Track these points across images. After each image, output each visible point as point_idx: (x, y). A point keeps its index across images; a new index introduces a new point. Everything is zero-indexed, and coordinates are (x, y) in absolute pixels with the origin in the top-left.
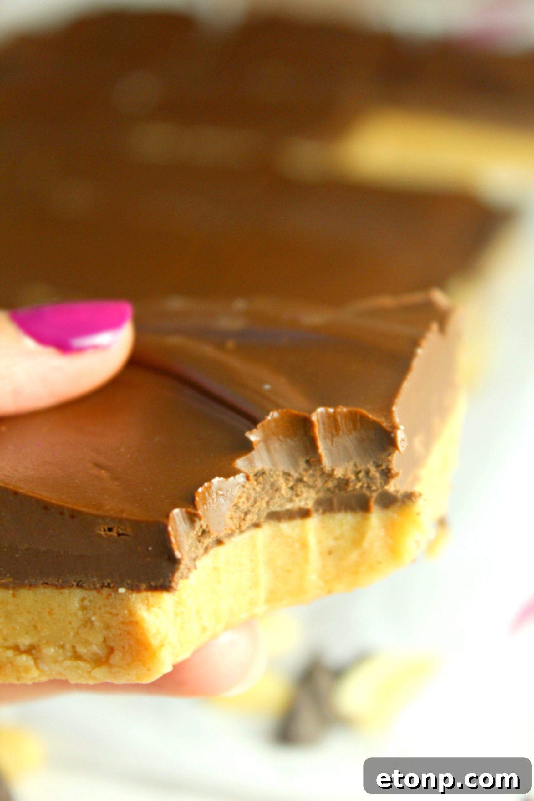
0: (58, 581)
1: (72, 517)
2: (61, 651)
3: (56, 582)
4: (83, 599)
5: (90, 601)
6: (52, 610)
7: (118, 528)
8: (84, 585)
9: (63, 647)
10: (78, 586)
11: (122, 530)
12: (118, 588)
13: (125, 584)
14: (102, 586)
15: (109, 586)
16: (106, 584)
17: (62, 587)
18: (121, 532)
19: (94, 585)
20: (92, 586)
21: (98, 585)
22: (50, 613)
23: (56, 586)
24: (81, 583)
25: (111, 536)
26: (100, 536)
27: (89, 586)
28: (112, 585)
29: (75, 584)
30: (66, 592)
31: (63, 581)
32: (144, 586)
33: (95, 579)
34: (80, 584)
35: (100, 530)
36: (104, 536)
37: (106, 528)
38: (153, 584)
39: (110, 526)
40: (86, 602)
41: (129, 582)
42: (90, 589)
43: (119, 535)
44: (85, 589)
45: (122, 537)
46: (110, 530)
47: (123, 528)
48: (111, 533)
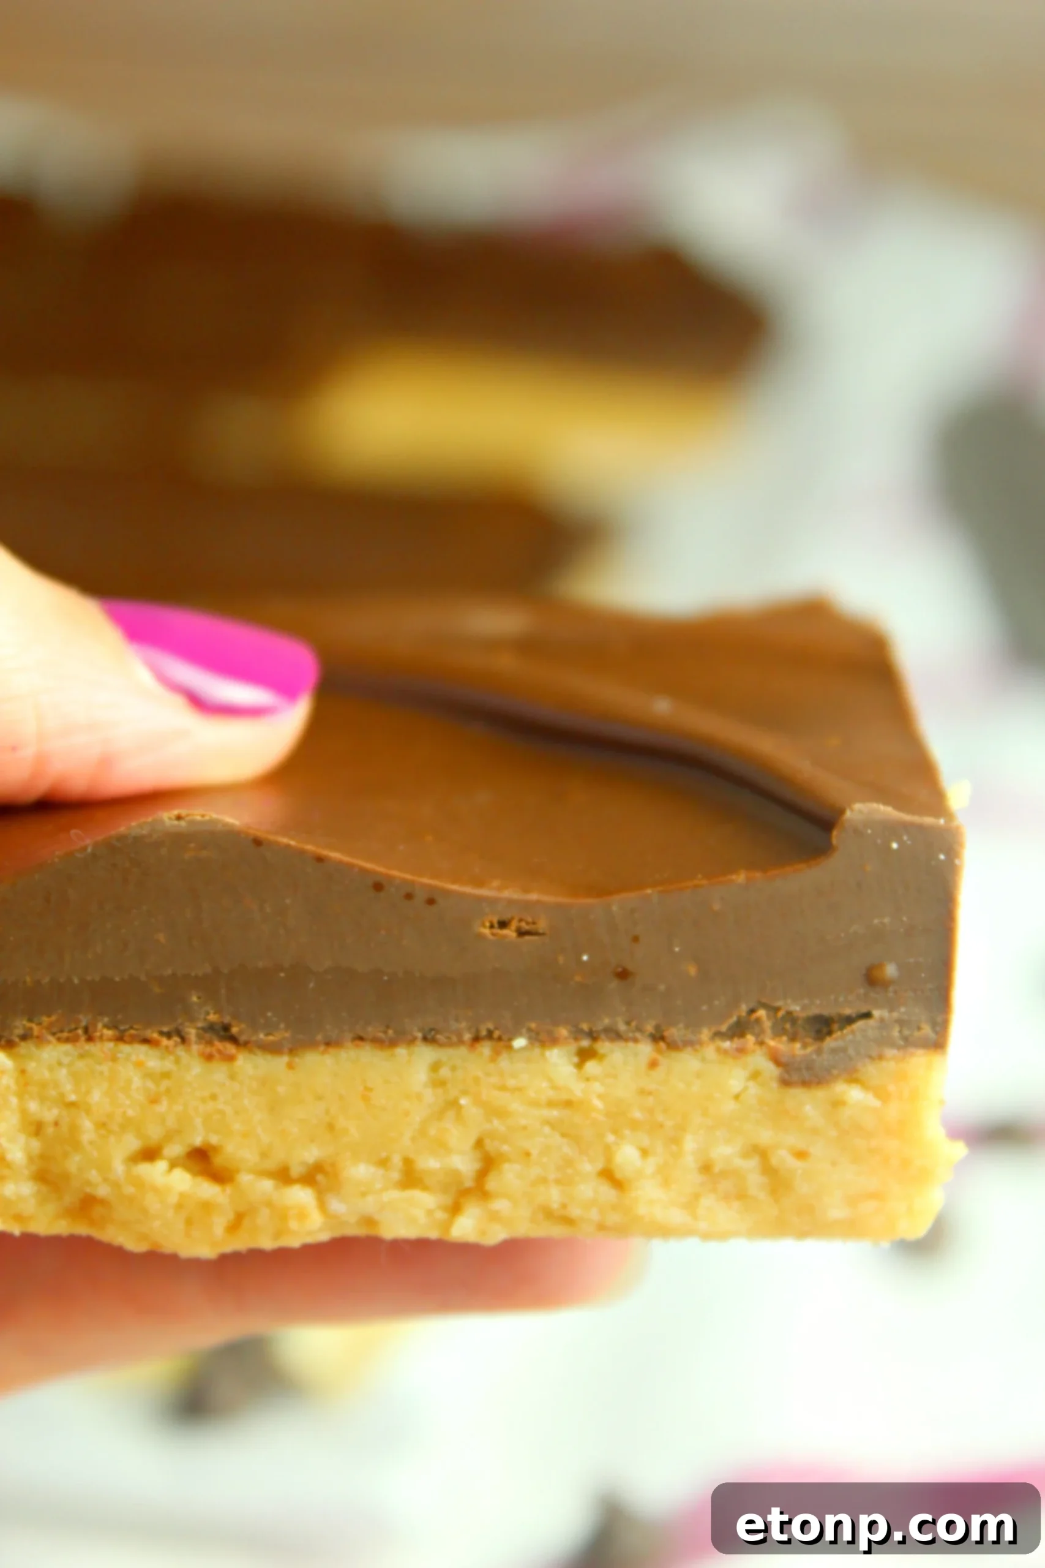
0: (385, 1032)
1: (431, 902)
2: (380, 1172)
3: (381, 1035)
4: (435, 1067)
5: (454, 1069)
6: (370, 1090)
7: (521, 920)
8: (439, 1037)
9: (383, 1163)
10: (425, 1039)
11: (528, 923)
12: (510, 1040)
13: (524, 1031)
14: (477, 1039)
15: (490, 1035)
16: (484, 1033)
17: (393, 1043)
18: (525, 926)
19: (460, 1036)
20: (454, 1039)
21: (467, 1036)
22: (366, 1099)
23: (378, 1042)
24: (433, 1033)
25: (505, 937)
26: (481, 937)
27: (448, 1038)
28: (496, 1034)
29: (419, 1035)
30: (401, 1051)
31: (395, 1032)
32: (563, 1032)
33: (463, 1025)
34: (429, 1037)
35: (483, 926)
36: (491, 937)
37: (495, 921)
38: (585, 1027)
39: (506, 917)
40: (444, 1072)
41: (533, 1025)
42: (450, 1044)
43: (521, 933)
44: (441, 1045)
45: (527, 938)
46: (503, 924)
47: (530, 920)
48: (505, 932)
